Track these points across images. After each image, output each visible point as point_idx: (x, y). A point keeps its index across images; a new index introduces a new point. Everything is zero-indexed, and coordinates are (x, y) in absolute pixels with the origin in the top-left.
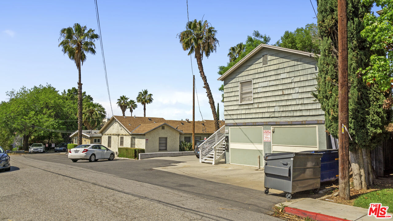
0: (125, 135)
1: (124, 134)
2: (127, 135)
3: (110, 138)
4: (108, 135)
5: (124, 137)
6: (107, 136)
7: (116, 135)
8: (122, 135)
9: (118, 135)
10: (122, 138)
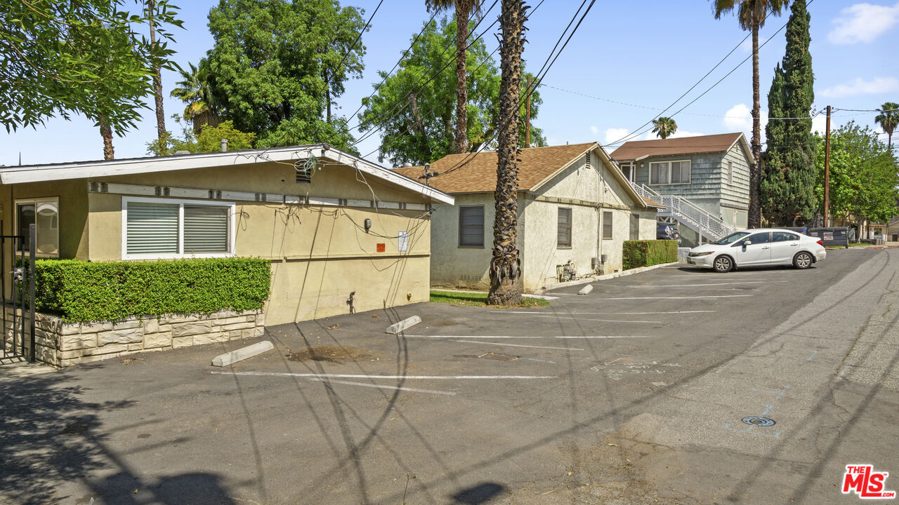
0: (618, 209)
1: (615, 204)
2: (622, 208)
3: (565, 214)
4: (559, 202)
5: (615, 212)
6: (554, 208)
7: (592, 205)
8: (611, 207)
9: (597, 207)
10: (608, 216)
